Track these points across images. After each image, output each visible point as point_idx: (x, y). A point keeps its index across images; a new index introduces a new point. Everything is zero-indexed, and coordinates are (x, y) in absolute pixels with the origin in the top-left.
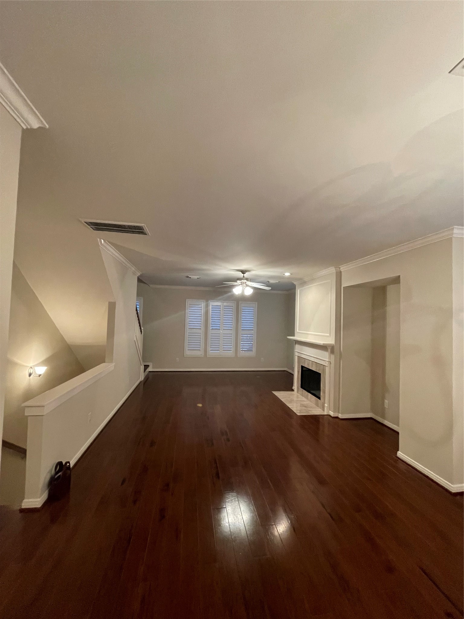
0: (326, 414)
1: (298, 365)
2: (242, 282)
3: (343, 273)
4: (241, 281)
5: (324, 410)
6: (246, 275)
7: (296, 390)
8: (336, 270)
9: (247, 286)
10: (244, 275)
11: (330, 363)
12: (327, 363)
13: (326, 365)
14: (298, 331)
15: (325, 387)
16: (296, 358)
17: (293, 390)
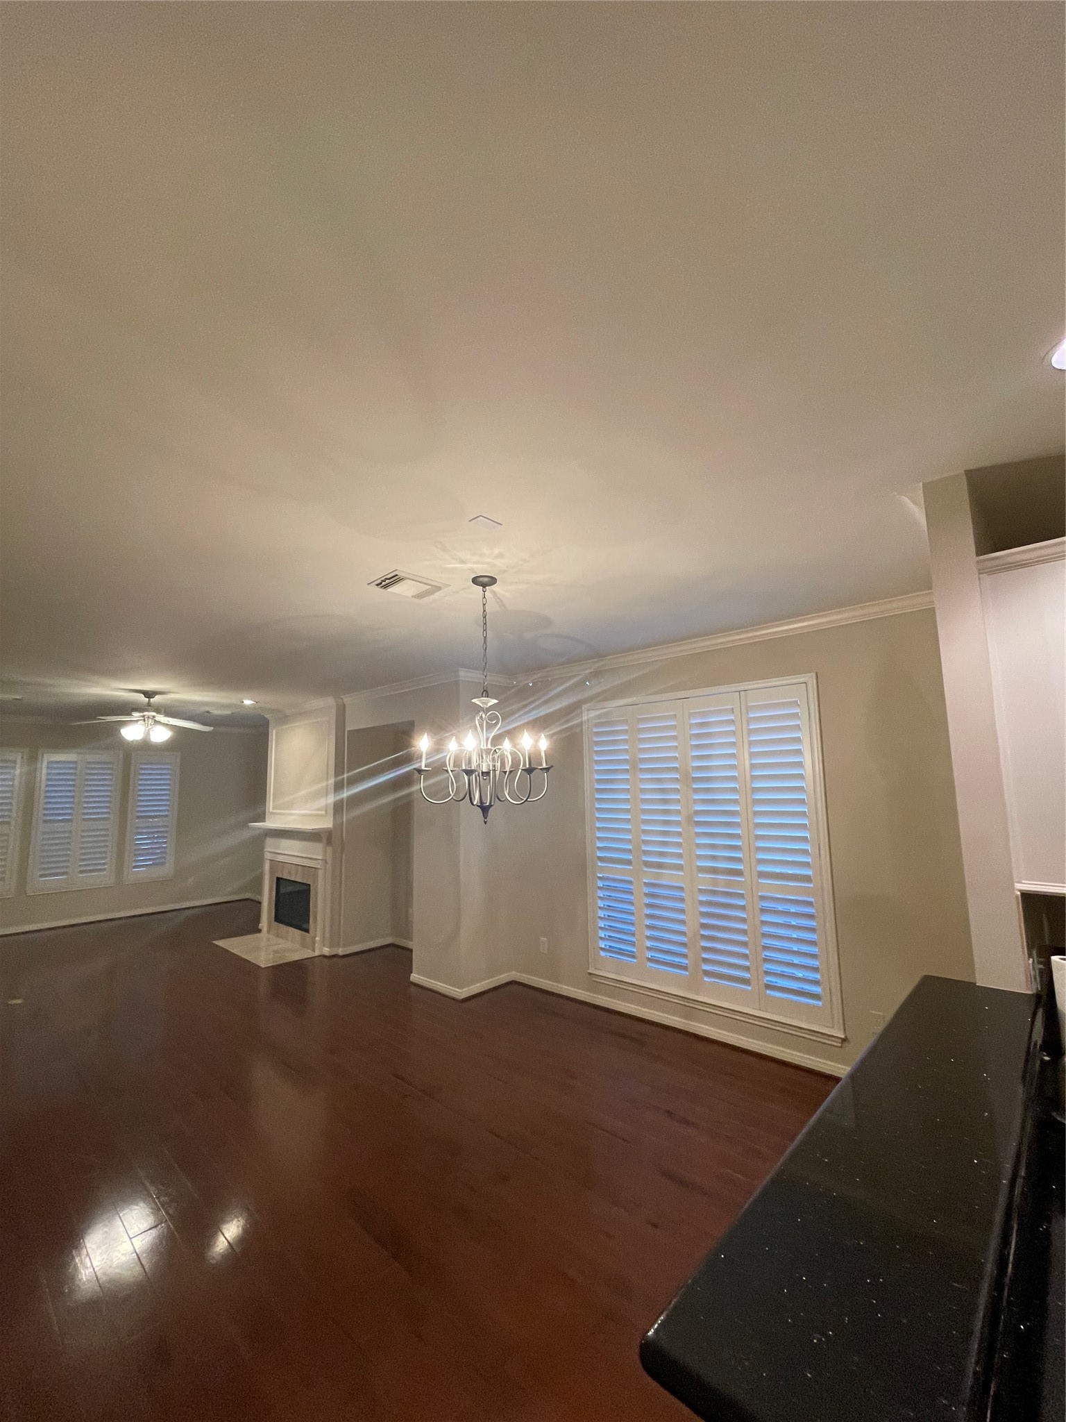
0: (317, 953)
1: (271, 878)
2: (144, 716)
3: (347, 707)
4: (141, 714)
5: (314, 950)
6: (157, 699)
7: (265, 929)
8: (336, 702)
9: (157, 722)
10: (149, 700)
11: (326, 863)
12: (321, 863)
13: (319, 867)
14: (271, 810)
15: (316, 907)
16: (267, 866)
17: (259, 931)
